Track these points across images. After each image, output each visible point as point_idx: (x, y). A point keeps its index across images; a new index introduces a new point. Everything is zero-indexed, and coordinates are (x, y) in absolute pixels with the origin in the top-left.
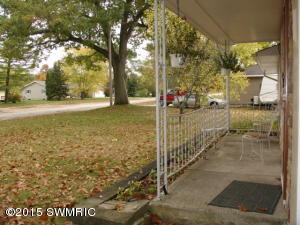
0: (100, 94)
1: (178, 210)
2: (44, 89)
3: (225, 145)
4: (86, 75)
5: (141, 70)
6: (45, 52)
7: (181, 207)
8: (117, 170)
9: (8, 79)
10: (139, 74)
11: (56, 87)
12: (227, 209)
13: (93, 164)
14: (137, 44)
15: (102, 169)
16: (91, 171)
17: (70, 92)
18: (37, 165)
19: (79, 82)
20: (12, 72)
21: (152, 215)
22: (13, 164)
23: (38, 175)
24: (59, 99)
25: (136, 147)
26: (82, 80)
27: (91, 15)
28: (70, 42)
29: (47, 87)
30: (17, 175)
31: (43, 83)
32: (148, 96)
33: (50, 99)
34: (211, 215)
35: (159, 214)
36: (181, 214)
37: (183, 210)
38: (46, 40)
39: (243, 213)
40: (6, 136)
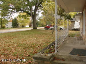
0: (28, 26)
1: (61, 55)
2: (12, 24)
3: (68, 40)
4: (24, 20)
5: (39, 19)
6: (13, 14)
7: (62, 55)
8: (39, 47)
9: (2, 22)
10: (39, 21)
11: (15, 24)
12: (74, 55)
13: (32, 45)
14: (39, 12)
15: (34, 46)
16: (32, 47)
17: (19, 25)
18: (16, 45)
19: (22, 23)
20: (3, 20)
21: (54, 57)
22: (9, 45)
23: (17, 48)
24: (16, 28)
25: (42, 41)
26: (23, 22)
27: (26, 4)
28: (20, 11)
29: (13, 24)
30: (11, 48)
31: (12, 23)
32: (41, 26)
33: (13, 27)
34: (70, 57)
35: (56, 57)
36: (62, 56)
37: (63, 56)
38: (14, 10)
39: (78, 56)
40: (4, 37)
